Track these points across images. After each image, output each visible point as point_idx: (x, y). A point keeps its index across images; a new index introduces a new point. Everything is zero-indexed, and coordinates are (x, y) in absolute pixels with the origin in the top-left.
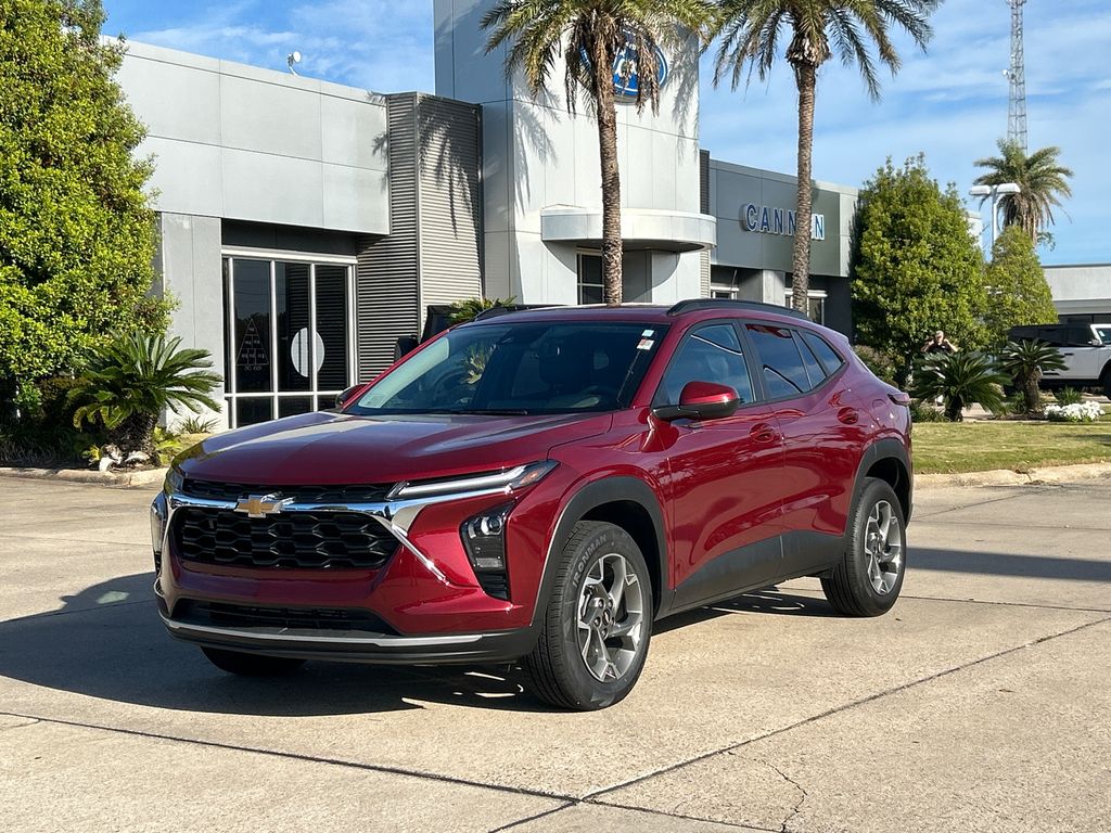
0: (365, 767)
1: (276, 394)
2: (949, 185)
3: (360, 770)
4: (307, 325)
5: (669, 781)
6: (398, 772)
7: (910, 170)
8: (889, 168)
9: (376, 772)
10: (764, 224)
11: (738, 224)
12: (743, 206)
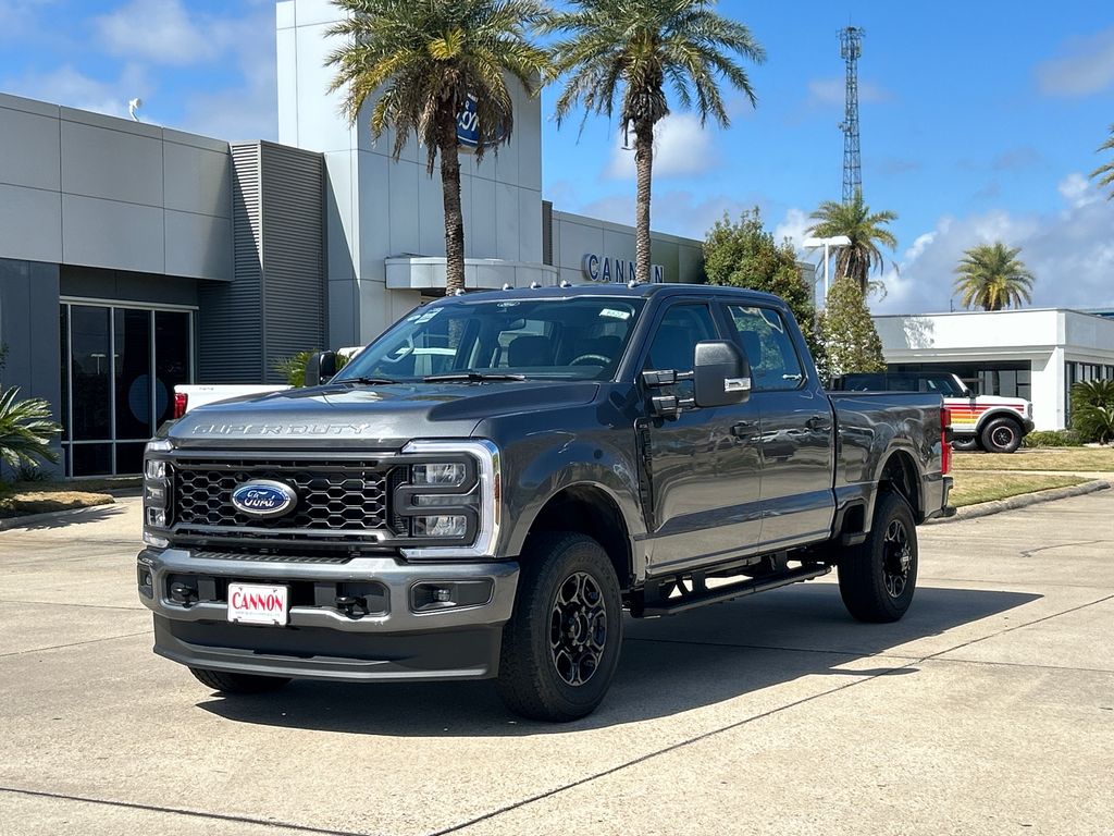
0: (212, 816)
1: (114, 441)
2: (786, 238)
3: (207, 819)
4: (148, 371)
5: (499, 823)
6: (245, 820)
7: (746, 222)
8: (727, 221)
9: (224, 821)
10: (605, 274)
11: (580, 273)
12: (586, 256)
